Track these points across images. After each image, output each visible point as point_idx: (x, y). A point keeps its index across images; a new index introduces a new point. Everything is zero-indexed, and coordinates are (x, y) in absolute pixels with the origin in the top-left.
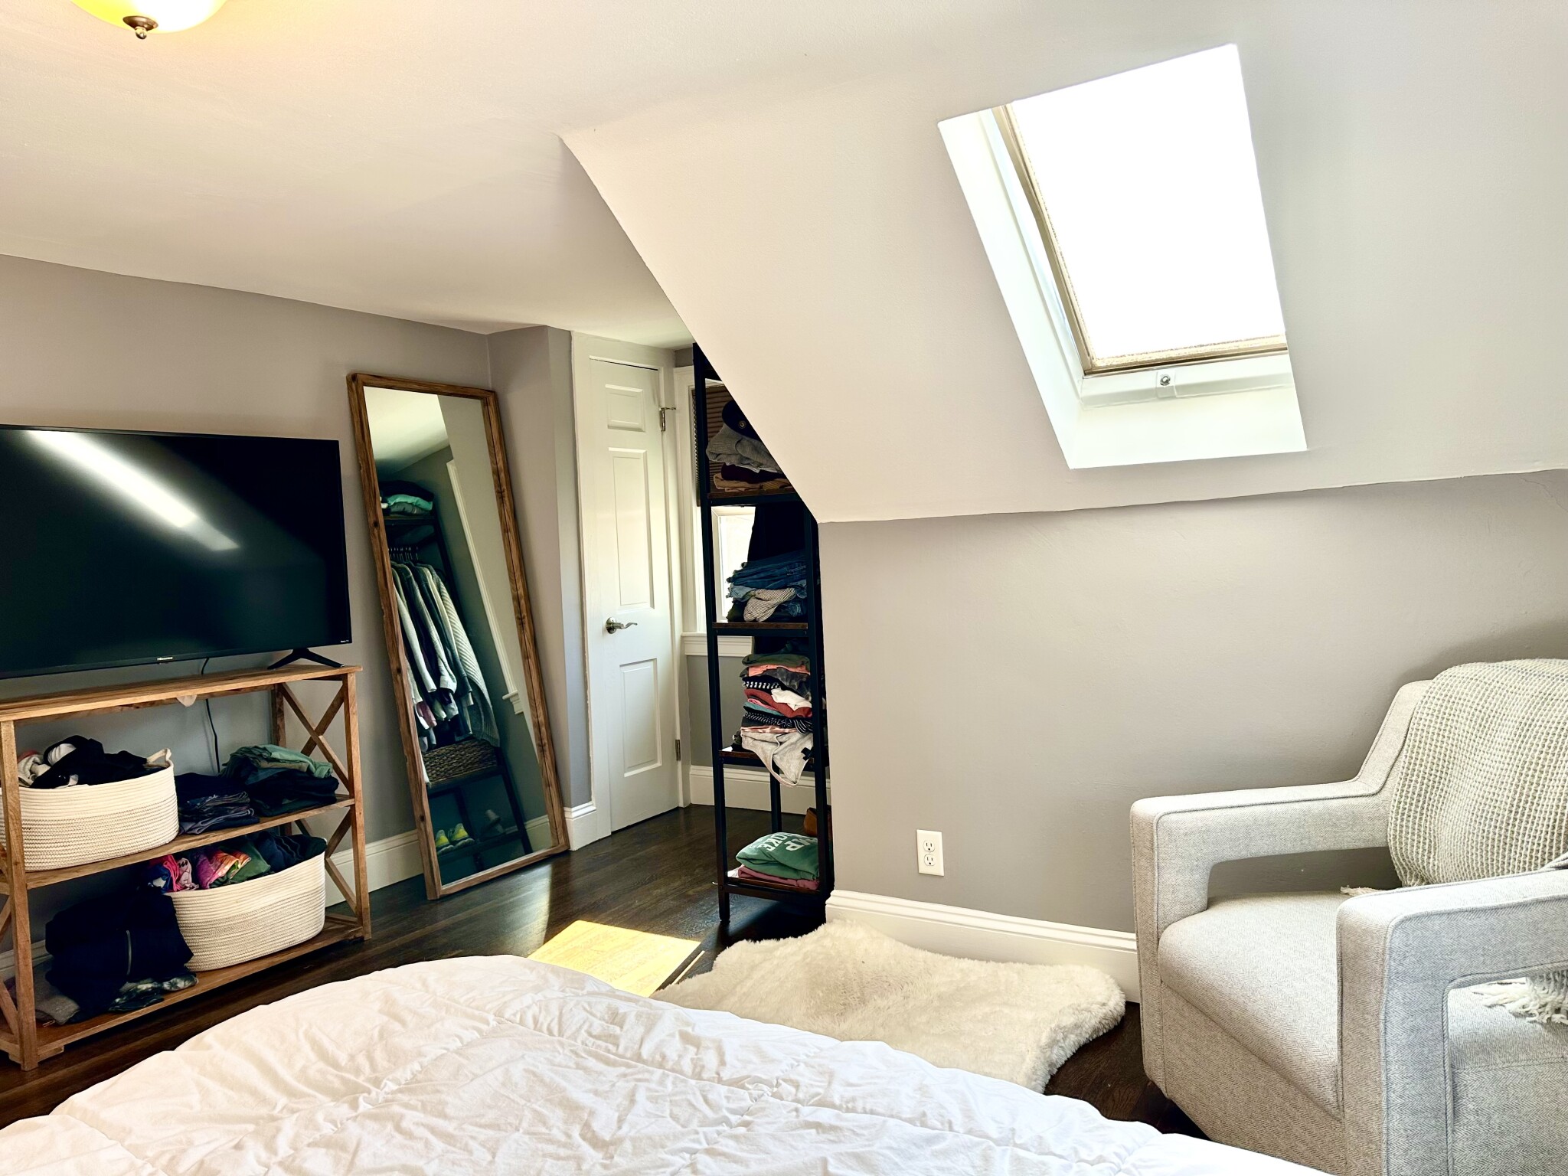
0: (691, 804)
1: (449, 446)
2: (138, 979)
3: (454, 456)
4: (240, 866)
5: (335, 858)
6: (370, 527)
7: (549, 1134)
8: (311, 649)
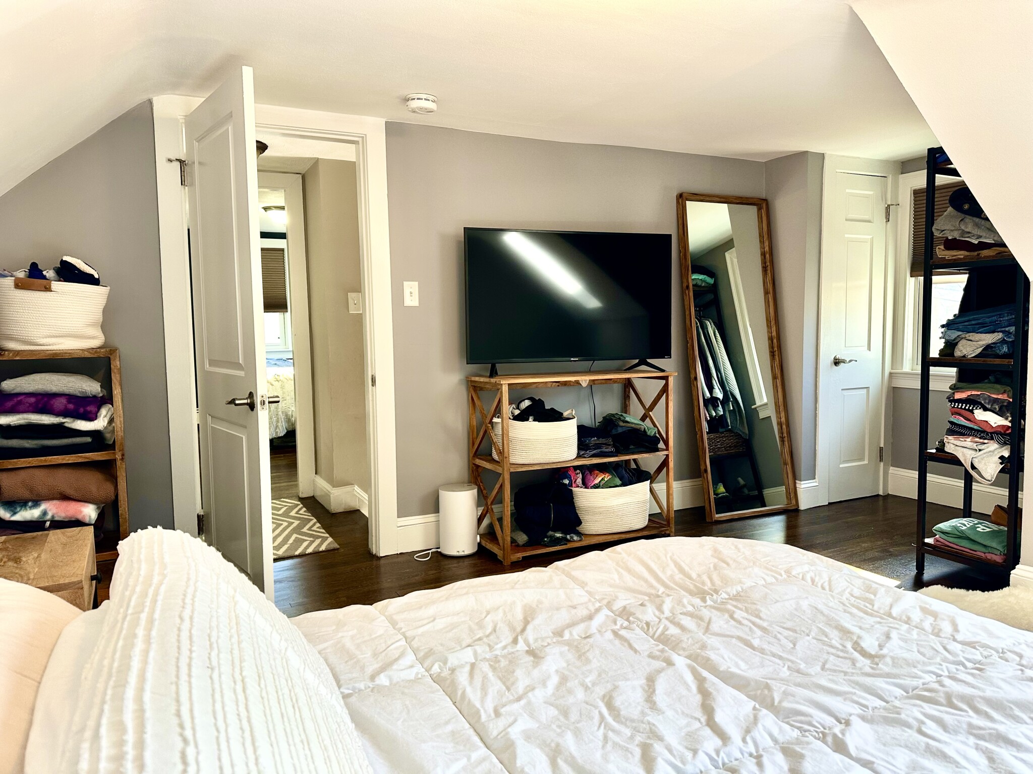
0: (888, 494)
1: (733, 239)
2: (555, 531)
3: (735, 245)
4: (606, 480)
5: (656, 486)
6: (684, 289)
7: (830, 642)
8: (649, 360)
